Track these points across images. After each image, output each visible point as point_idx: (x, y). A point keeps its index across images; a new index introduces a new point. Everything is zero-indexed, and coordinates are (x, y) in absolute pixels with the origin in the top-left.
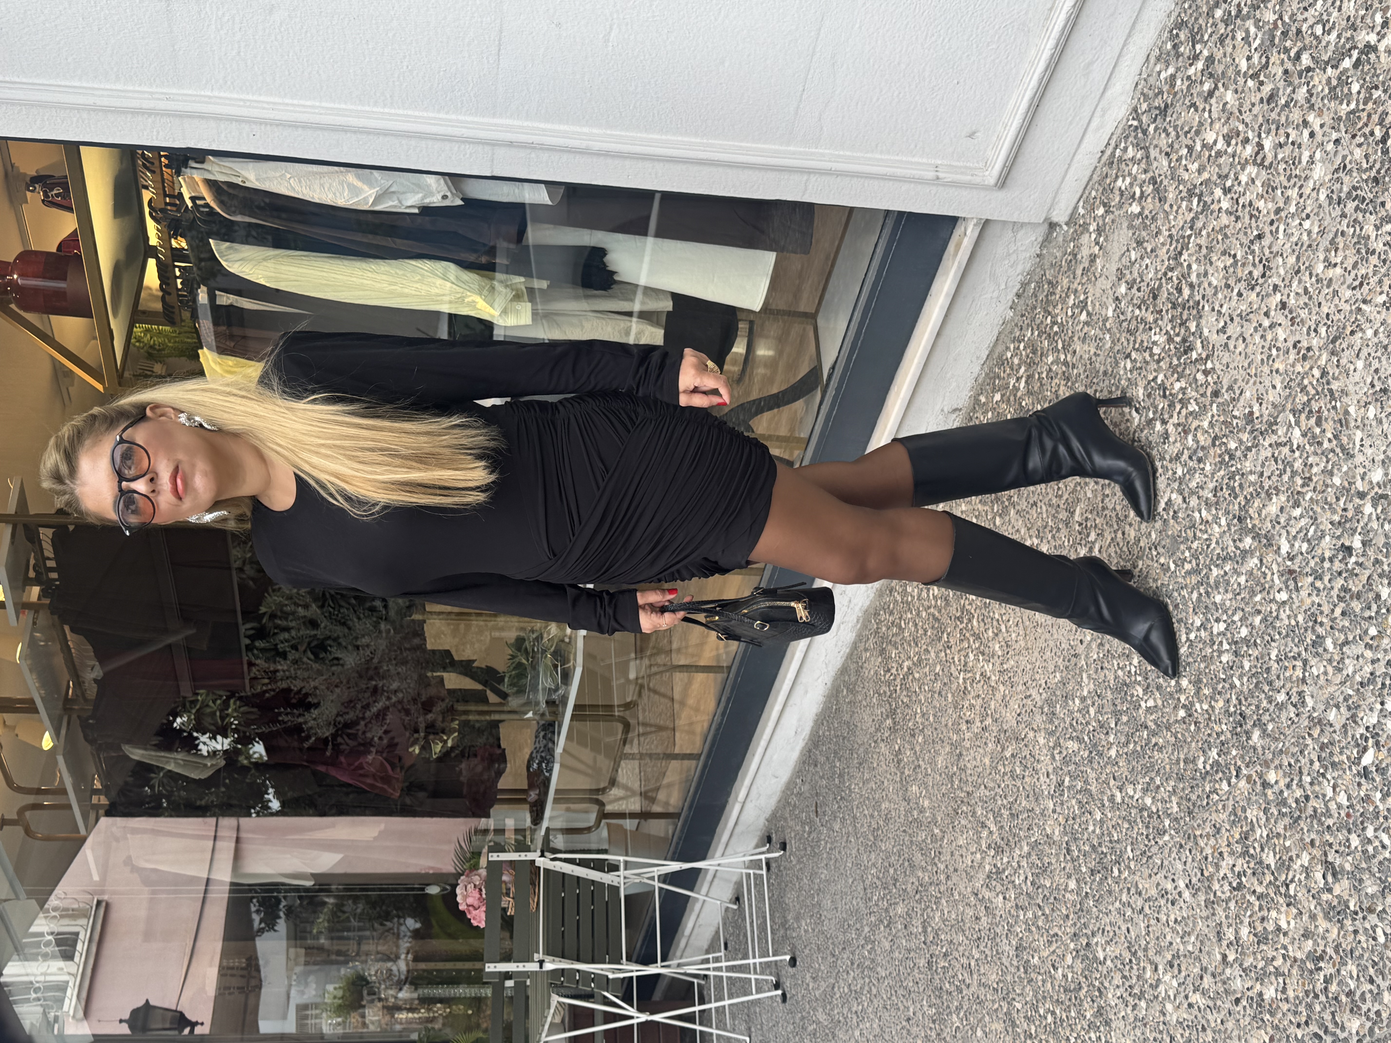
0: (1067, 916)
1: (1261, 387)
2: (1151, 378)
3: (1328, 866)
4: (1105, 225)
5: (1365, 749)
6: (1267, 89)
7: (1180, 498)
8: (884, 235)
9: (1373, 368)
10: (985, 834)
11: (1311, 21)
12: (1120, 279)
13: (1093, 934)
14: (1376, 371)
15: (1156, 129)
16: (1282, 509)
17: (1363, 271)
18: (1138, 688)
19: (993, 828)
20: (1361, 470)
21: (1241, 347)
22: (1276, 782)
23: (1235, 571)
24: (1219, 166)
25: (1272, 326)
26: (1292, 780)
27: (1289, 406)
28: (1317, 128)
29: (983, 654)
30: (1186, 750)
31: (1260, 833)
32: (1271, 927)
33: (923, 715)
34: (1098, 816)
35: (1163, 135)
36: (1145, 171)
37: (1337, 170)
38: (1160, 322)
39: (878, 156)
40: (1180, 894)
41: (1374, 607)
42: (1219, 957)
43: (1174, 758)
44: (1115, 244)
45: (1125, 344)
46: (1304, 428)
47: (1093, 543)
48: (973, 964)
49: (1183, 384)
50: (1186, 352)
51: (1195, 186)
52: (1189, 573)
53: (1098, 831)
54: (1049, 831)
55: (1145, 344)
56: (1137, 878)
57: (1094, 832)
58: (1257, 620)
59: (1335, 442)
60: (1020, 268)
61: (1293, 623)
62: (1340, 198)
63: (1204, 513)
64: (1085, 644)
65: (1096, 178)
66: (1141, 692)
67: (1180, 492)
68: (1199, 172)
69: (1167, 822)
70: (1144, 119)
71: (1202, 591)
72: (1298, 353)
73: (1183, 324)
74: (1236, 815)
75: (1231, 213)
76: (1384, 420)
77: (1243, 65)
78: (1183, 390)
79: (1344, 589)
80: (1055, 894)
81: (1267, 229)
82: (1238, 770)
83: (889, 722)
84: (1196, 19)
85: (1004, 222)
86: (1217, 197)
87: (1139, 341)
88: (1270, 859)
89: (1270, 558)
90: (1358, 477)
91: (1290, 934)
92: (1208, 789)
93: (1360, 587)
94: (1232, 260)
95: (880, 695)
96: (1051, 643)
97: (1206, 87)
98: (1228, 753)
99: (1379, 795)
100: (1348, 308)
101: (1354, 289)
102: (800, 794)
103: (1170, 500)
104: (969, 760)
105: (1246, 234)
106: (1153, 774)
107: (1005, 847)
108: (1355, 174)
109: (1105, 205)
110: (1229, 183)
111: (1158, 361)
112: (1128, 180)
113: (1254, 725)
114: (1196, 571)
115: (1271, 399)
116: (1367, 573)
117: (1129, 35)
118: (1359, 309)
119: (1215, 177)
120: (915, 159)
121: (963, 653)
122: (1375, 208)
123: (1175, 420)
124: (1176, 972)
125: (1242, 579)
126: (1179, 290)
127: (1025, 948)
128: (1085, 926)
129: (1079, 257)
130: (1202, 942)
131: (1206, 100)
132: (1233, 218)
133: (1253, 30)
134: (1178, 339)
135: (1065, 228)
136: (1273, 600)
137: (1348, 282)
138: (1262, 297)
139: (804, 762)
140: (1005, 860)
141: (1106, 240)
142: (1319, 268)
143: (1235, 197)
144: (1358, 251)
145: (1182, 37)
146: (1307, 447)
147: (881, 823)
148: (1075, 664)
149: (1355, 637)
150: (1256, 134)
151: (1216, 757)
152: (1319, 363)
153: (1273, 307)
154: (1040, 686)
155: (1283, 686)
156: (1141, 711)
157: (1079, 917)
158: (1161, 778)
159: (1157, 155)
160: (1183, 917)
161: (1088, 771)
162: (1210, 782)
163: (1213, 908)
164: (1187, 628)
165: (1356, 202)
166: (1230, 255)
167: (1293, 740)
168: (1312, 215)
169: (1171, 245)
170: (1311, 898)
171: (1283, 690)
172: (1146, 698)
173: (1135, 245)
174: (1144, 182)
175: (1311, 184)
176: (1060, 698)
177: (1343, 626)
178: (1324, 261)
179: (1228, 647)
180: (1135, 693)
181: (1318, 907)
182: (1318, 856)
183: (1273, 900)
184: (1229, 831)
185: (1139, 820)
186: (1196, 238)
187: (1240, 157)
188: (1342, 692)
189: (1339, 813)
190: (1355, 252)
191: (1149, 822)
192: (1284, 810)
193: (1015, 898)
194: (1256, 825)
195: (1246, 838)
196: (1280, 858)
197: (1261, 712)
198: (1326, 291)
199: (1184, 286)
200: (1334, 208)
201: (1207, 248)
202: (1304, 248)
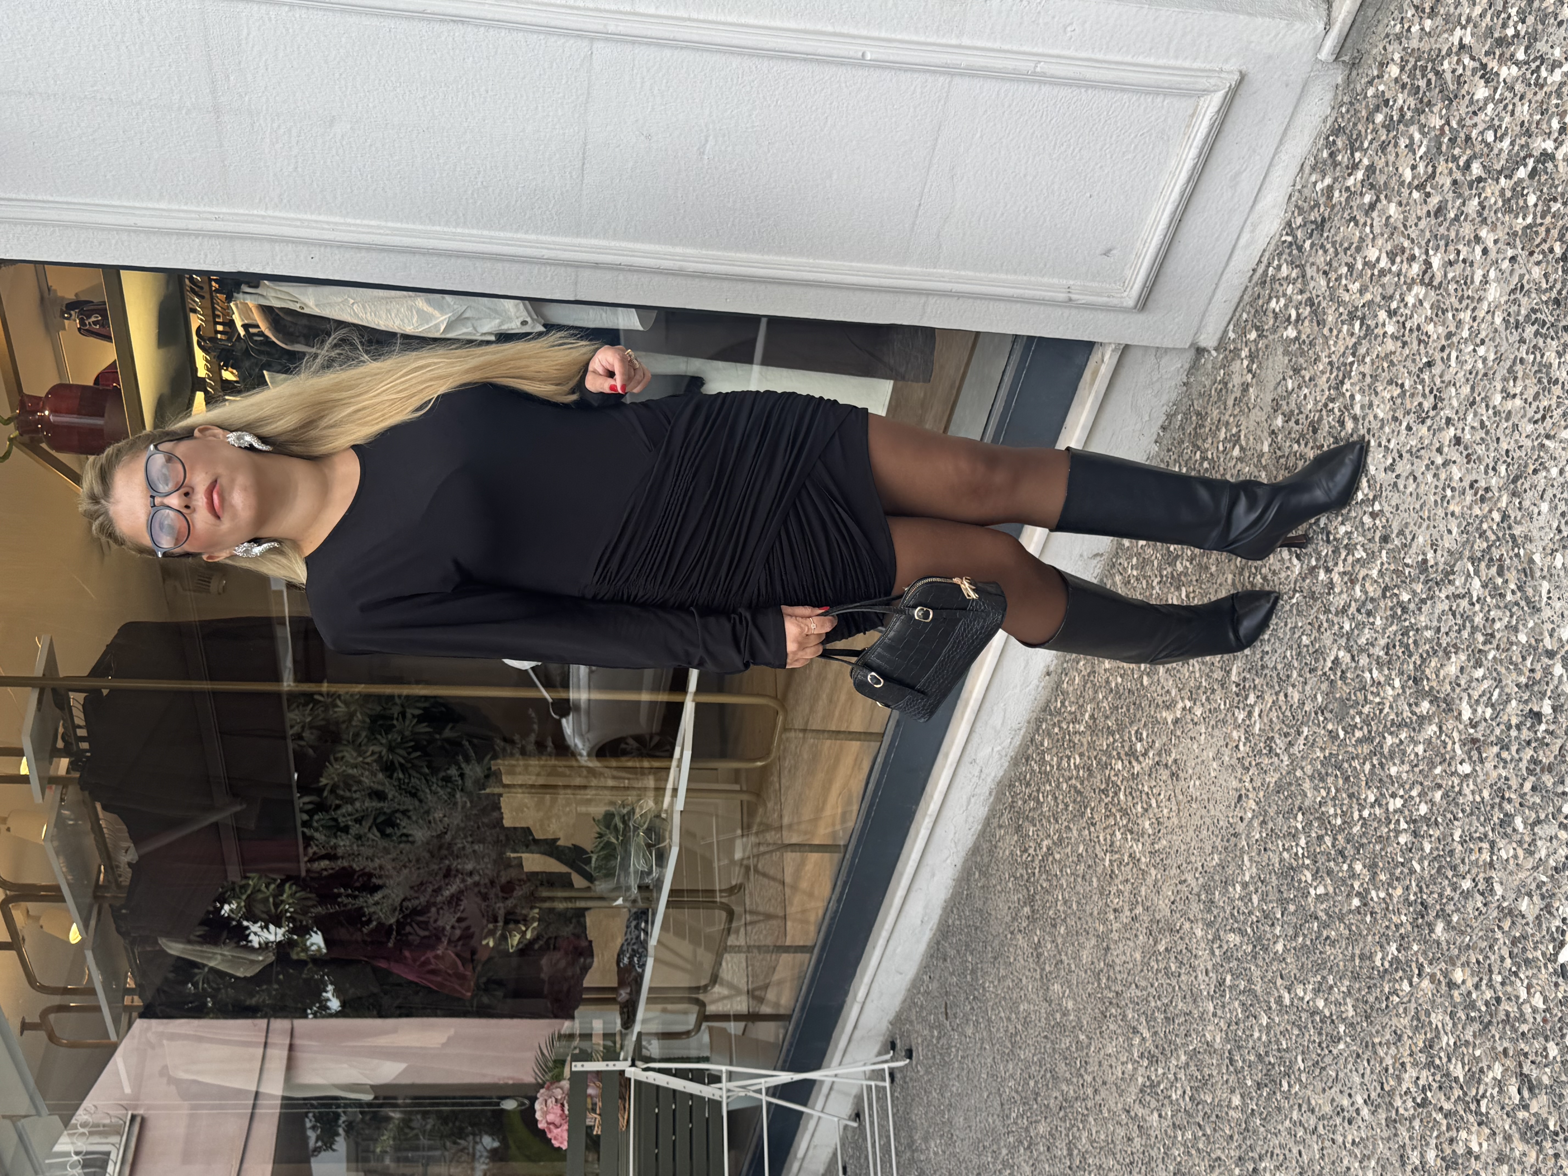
0: (1231, 1137)
1: (1435, 532)
3: (1524, 1078)
4: (1257, 350)
6: (1434, 201)
7: (1348, 656)
8: (1012, 363)
9: (1559, 512)
10: (1137, 1041)
11: (1481, 127)
12: (1276, 411)
13: (1261, 1158)
15: (1312, 245)
16: (1462, 669)
17: (1546, 403)
18: (1306, 872)
19: (1146, 1034)
20: (1550, 626)
21: (1411, 487)
22: (1464, 982)
23: (1412, 739)
24: (1383, 286)
25: (1445, 464)
26: (1481, 979)
27: (1467, 553)
28: (1490, 244)
29: (1132, 832)
30: (1361, 945)
31: (1447, 1040)
32: (1460, 1150)
33: (1065, 902)
34: (1264, 1021)
35: (1320, 252)
37: (1513, 291)
39: (1003, 276)
40: (1358, 1111)
43: (1349, 953)
44: (1269, 371)
46: (1484, 578)
47: (1252, 706)
49: (1348, 527)
51: (1357, 308)
52: (1360, 741)
53: (1264, 1038)
54: (1209, 1037)
56: (1309, 1093)
57: (1260, 1039)
59: (1519, 594)
60: (1165, 398)
61: (1478, 799)
62: (1517, 321)
63: (1375, 673)
64: (1246, 822)
65: (1247, 298)
66: (1309, 877)
67: (1349, 649)
68: (1362, 292)
69: (1342, 1028)
70: (1299, 234)
71: (1375, 762)
72: (1476, 494)
74: (1419, 1020)
75: (1397, 338)
77: (1408, 175)
78: (1348, 534)
79: (1534, 761)
80: (1217, 1111)
81: (1438, 356)
82: (1421, 968)
83: (1027, 910)
84: (1355, 125)
85: (1146, 348)
86: (1381, 321)
88: (1458, 1071)
89: (1450, 724)
90: (1546, 634)
91: (1483, 1158)
92: (1387, 990)
93: (1552, 759)
94: (1399, 391)
95: (1016, 878)
96: (1208, 821)
97: (1367, 199)
98: (1409, 948)
100: (1530, 443)
101: (1536, 422)
102: (927, 993)
103: (1337, 658)
104: (1118, 955)
105: (1414, 361)
106: (1325, 973)
107: (1160, 1058)
108: (1533, 295)
109: (1257, 329)
110: (1394, 305)
112: (1282, 301)
113: (1437, 916)
114: (1368, 739)
115: (1447, 545)
116: (1559, 742)
117: (1281, 142)
118: (1542, 446)
119: (1378, 299)
120: (1045, 280)
121: (1109, 831)
122: (1557, 333)
123: (1340, 568)
125: (1420, 749)
126: (1342, 423)
128: (1251, 1148)
129: (1230, 385)
130: (1383, 1167)
131: (1367, 214)
132: (1399, 344)
133: (1417, 136)
135: (1214, 353)
136: (1455, 773)
137: (1529, 415)
138: (1435, 432)
139: (932, 956)
140: (1160, 1071)
141: (1260, 367)
142: (1497, 399)
143: (1402, 320)
144: (1540, 381)
145: (1340, 144)
146: (1488, 599)
147: (1020, 1027)
148: (1236, 845)
149: (1547, 816)
150: (1423, 250)
151: (1396, 953)
152: (1499, 505)
153: (1447, 443)
154: (1196, 869)
155: (1469, 872)
156: (1310, 900)
157: (1245, 1138)
158: (1334, 977)
159: (1315, 274)
160: (1362, 1139)
161: (1253, 968)
162: (1389, 981)
163: (1395, 1127)
164: (1360, 804)
165: (1536, 326)
166: (1397, 385)
167: (1480, 934)
168: (1487, 340)
169: (1331, 373)
170: (1505, 1117)
171: (1468, 876)
172: (1315, 884)
173: (1291, 373)
174: (1300, 303)
175: (1485, 306)
176: (1219, 883)
177: (1534, 803)
178: (1502, 392)
179: (1405, 826)
180: (1303, 879)
181: (1514, 1127)
182: (1512, 1067)
183: (1462, 1119)
184: (1411, 1038)
185: (1310, 1025)
186: (1359, 365)
187: (1405, 276)
188: (1535, 879)
189: (1535, 1018)
190: (1535, 381)
191: (1321, 1028)
192: (1473, 1014)
193: (1172, 1116)
194: (1442, 1032)
195: (1431, 1047)
196: (1469, 1070)
197: (1444, 901)
198: (1506, 425)
199: (1347, 419)
200: (1511, 333)
201: (1371, 376)
202: (1479, 377)
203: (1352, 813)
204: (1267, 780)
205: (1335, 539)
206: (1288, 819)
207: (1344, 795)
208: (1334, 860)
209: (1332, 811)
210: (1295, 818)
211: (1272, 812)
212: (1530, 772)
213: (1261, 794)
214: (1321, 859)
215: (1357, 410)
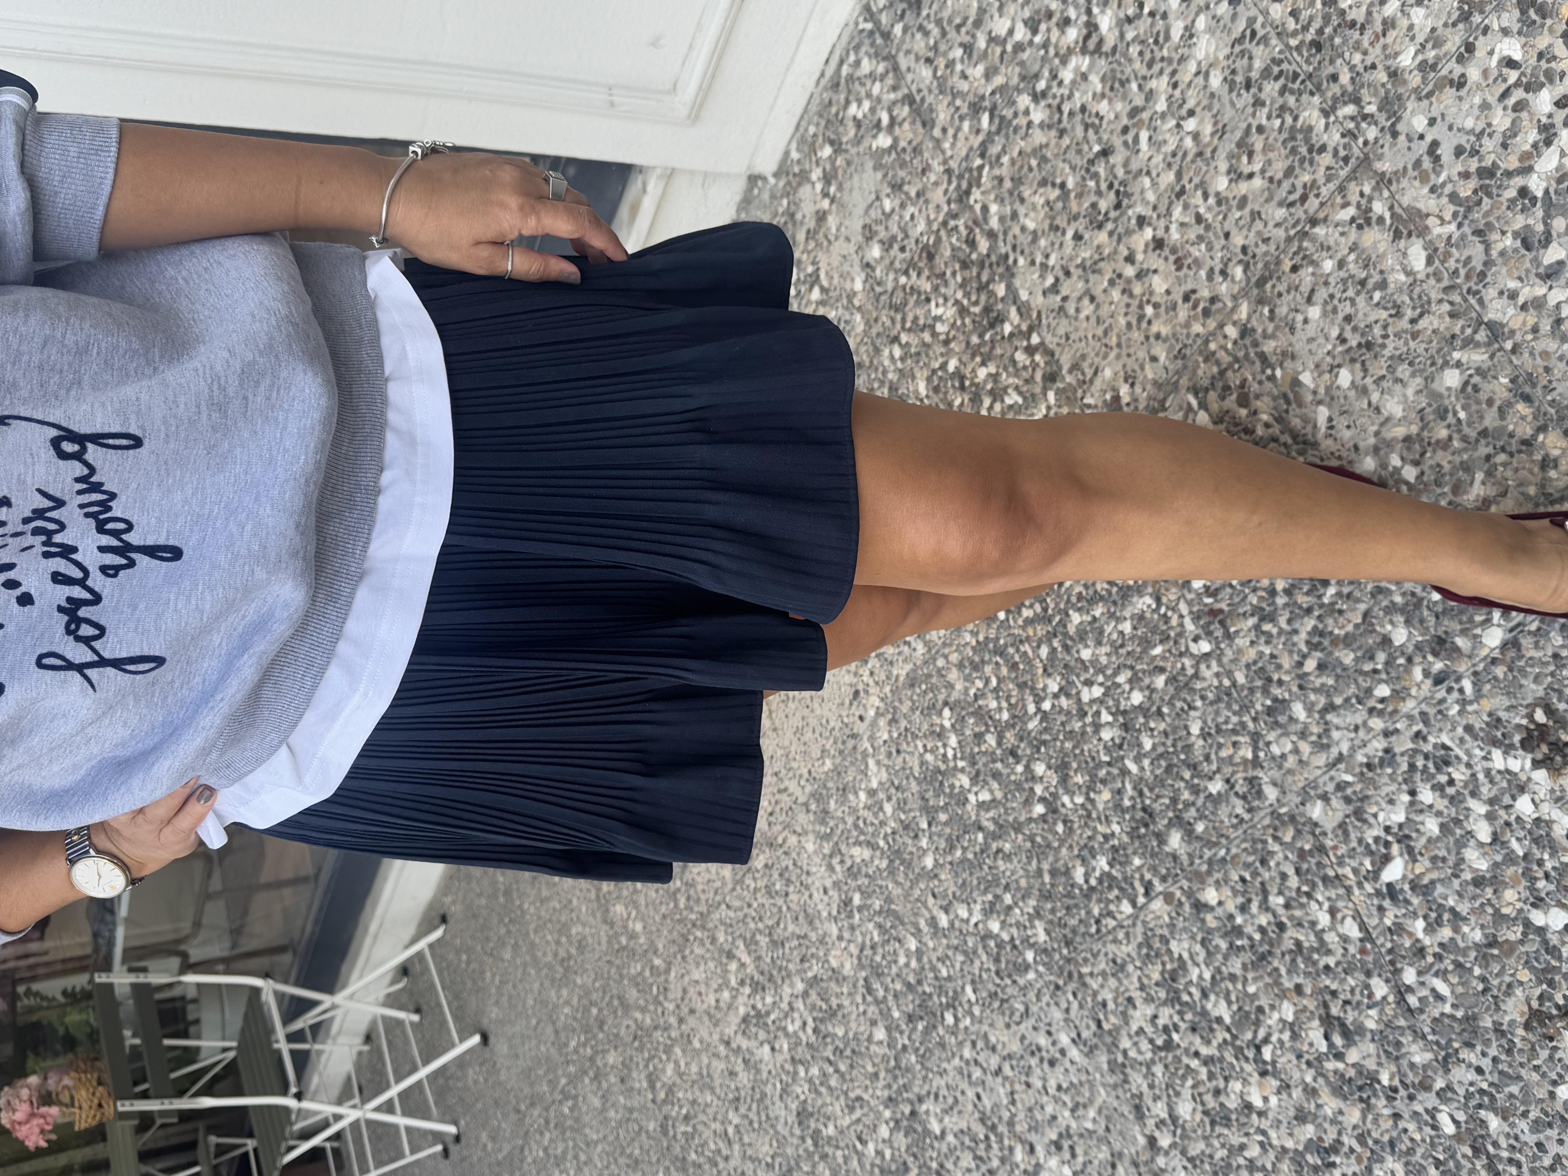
0: (876, 1075)
1: (1130, 361)
2: (937, 365)
3: (1333, 1022)
4: (835, 169)
5: (1387, 859)
9: (1341, 316)
10: (733, 966)
12: (869, 239)
13: (920, 1100)
14: (1348, 319)
15: (905, 30)
17: (1306, 178)
18: (960, 775)
19: (746, 958)
22: (1220, 903)
23: (1112, 616)
24: (1022, 64)
25: (1139, 276)
26: (1249, 901)
27: (1185, 383)
30: (1051, 859)
31: (1199, 973)
32: (1232, 1103)
34: (913, 944)
35: (919, 36)
36: (894, 88)
37: (1240, 40)
38: (943, 290)
40: (1063, 1052)
41: (1381, 657)
42: (1142, 1141)
43: (1032, 869)
44: (856, 193)
45: (888, 323)
48: (731, 1131)
49: (992, 369)
50: (992, 325)
51: (983, 97)
52: (1029, 622)
53: (914, 964)
54: (834, 963)
55: (921, 322)
56: (985, 1028)
57: (907, 965)
58: (1160, 681)
61: (1227, 682)
62: (1249, 79)
64: (867, 722)
65: (813, 108)
66: (966, 782)
68: (988, 77)
69: (1030, 956)
70: (884, 19)
71: (1056, 645)
73: (982, 288)
74: (1150, 947)
75: (1050, 127)
76: (1372, 387)
78: (995, 377)
80: (853, 1044)
81: (1117, 141)
82: (1148, 886)
85: (693, 173)
86: (1022, 108)
87: (910, 317)
88: (1221, 1010)
91: (1271, 1115)
92: (1096, 911)
93: (1350, 629)
94: (1057, 192)
98: (1127, 862)
99: (1420, 924)
100: (1283, 234)
101: (1291, 205)
105: (1079, 152)
106: (999, 890)
107: (767, 985)
108: (1274, 41)
109: (832, 143)
110: (1041, 85)
111: (946, 342)
112: (866, 105)
113: (1170, 825)
114: (1044, 618)
115: (1150, 376)
116: (1363, 607)
118: (1304, 234)
119: (1016, 81)
124: (1067, 1155)
125: (1127, 627)
126: (972, 243)
127: (812, 1115)
128: (906, 1088)
129: (799, 216)
130: (1108, 1118)
132: (1053, 133)
134: (976, 310)
135: (772, 181)
136: (1187, 653)
137: (1276, 199)
138: (1119, 237)
140: (769, 1000)
141: (840, 189)
142: (1221, 184)
143: (1055, 102)
144: (1294, 151)
147: (573, 951)
148: (855, 748)
149: (1347, 700)
150: (1083, 10)
151: (1107, 868)
152: (1235, 317)
153: (1141, 247)
154: (801, 776)
155: (1218, 770)
156: (969, 807)
157: (895, 1078)
158: (1013, 896)
159: (913, 65)
160: (1071, 1083)
161: (890, 886)
162: (1099, 901)
163: (1123, 1073)
164: (1036, 695)
165: (1282, 81)
166: (1054, 185)
167: (1244, 846)
168: (1198, 110)
169: (950, 182)
170: (1304, 1067)
171: (1218, 776)
172: (975, 789)
173: (888, 190)
174: (894, 103)
175: (1192, 67)
176: (834, 791)
177: (1323, 685)
178: (1229, 172)
179: (1110, 719)
180: (957, 784)
181: (1320, 1080)
182: (1311, 1007)
183: (1233, 1067)
184: (1140, 969)
185: (980, 951)
186: (991, 168)
187: (1056, 46)
188: (1332, 779)
189: (1345, 949)
190: (1284, 152)
191: (998, 954)
192: (1239, 943)
193: (790, 1050)
194: (1189, 962)
195: (1174, 980)
196: (1240, 1009)
197: (1180, 806)
198: (1238, 214)
199: (978, 237)
200: (1239, 95)
201: (1012, 179)
202: (1189, 158)
203: (1024, 707)
204: (895, 672)
205: (973, 384)
206: (929, 715)
207: (1011, 686)
208: (1002, 761)
209: (993, 704)
210: (940, 713)
211: (905, 708)
212: (1313, 646)
213: (887, 689)
214: (982, 761)
215: (994, 223)
